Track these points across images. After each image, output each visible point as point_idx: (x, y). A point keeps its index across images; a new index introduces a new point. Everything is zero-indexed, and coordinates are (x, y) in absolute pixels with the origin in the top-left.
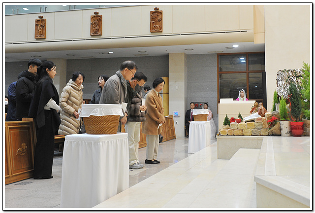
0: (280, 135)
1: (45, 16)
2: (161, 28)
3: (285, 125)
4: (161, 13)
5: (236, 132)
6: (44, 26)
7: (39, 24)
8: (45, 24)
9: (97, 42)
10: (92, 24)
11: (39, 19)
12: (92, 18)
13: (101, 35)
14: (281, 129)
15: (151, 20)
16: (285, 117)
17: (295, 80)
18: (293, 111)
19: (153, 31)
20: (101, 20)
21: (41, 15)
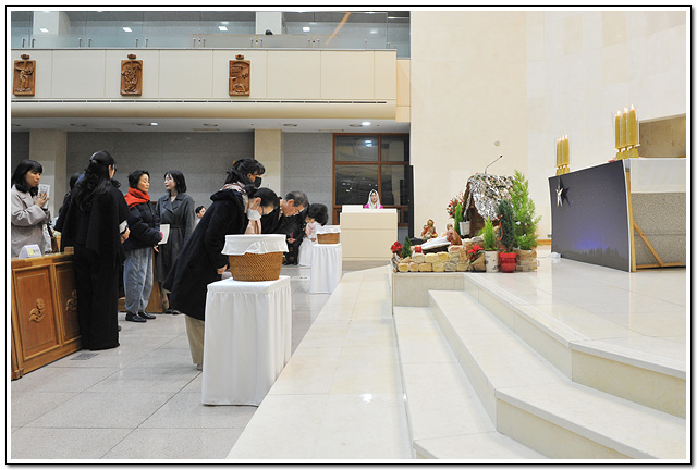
0: (485, 271)
1: (33, 56)
2: (248, 90)
3: (491, 257)
4: (248, 65)
5: (423, 267)
6: (31, 74)
7: (23, 69)
8: (34, 69)
9: (132, 105)
10: (123, 75)
11: (21, 60)
12: (125, 64)
13: (140, 95)
14: (485, 263)
15: (231, 75)
16: (491, 246)
17: (497, 192)
18: (505, 238)
19: (234, 92)
20: (140, 69)
21: (26, 53)
